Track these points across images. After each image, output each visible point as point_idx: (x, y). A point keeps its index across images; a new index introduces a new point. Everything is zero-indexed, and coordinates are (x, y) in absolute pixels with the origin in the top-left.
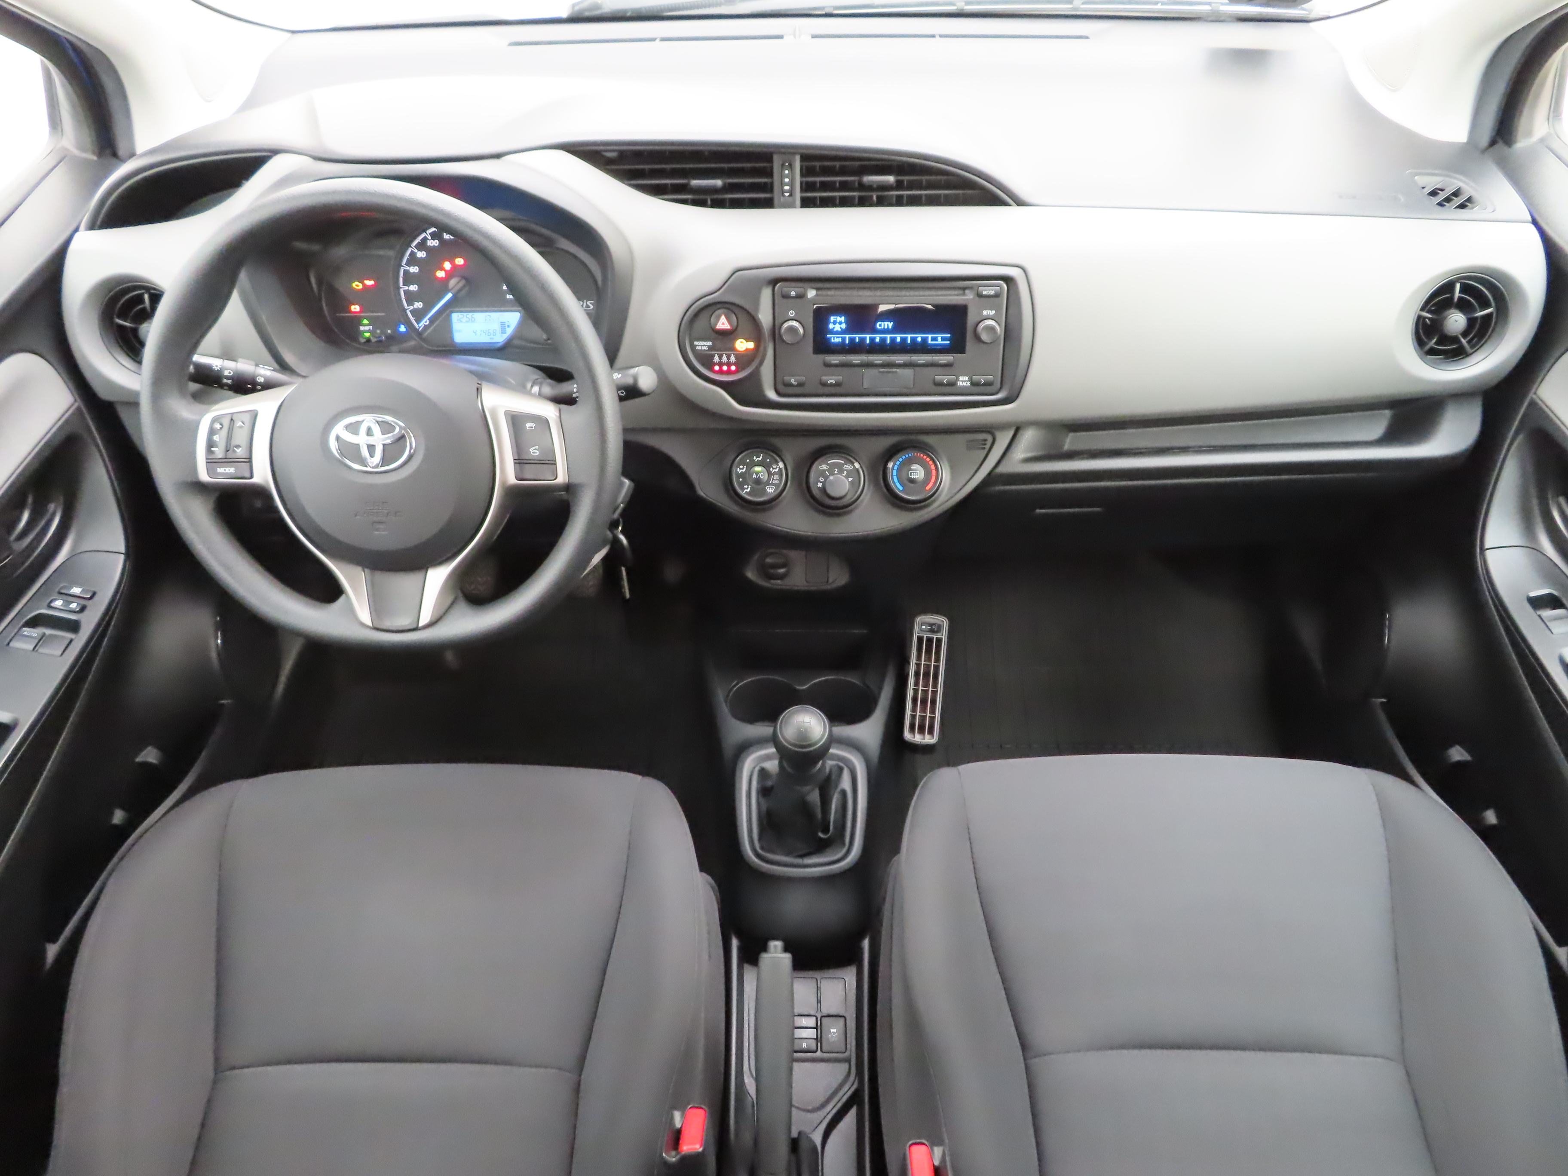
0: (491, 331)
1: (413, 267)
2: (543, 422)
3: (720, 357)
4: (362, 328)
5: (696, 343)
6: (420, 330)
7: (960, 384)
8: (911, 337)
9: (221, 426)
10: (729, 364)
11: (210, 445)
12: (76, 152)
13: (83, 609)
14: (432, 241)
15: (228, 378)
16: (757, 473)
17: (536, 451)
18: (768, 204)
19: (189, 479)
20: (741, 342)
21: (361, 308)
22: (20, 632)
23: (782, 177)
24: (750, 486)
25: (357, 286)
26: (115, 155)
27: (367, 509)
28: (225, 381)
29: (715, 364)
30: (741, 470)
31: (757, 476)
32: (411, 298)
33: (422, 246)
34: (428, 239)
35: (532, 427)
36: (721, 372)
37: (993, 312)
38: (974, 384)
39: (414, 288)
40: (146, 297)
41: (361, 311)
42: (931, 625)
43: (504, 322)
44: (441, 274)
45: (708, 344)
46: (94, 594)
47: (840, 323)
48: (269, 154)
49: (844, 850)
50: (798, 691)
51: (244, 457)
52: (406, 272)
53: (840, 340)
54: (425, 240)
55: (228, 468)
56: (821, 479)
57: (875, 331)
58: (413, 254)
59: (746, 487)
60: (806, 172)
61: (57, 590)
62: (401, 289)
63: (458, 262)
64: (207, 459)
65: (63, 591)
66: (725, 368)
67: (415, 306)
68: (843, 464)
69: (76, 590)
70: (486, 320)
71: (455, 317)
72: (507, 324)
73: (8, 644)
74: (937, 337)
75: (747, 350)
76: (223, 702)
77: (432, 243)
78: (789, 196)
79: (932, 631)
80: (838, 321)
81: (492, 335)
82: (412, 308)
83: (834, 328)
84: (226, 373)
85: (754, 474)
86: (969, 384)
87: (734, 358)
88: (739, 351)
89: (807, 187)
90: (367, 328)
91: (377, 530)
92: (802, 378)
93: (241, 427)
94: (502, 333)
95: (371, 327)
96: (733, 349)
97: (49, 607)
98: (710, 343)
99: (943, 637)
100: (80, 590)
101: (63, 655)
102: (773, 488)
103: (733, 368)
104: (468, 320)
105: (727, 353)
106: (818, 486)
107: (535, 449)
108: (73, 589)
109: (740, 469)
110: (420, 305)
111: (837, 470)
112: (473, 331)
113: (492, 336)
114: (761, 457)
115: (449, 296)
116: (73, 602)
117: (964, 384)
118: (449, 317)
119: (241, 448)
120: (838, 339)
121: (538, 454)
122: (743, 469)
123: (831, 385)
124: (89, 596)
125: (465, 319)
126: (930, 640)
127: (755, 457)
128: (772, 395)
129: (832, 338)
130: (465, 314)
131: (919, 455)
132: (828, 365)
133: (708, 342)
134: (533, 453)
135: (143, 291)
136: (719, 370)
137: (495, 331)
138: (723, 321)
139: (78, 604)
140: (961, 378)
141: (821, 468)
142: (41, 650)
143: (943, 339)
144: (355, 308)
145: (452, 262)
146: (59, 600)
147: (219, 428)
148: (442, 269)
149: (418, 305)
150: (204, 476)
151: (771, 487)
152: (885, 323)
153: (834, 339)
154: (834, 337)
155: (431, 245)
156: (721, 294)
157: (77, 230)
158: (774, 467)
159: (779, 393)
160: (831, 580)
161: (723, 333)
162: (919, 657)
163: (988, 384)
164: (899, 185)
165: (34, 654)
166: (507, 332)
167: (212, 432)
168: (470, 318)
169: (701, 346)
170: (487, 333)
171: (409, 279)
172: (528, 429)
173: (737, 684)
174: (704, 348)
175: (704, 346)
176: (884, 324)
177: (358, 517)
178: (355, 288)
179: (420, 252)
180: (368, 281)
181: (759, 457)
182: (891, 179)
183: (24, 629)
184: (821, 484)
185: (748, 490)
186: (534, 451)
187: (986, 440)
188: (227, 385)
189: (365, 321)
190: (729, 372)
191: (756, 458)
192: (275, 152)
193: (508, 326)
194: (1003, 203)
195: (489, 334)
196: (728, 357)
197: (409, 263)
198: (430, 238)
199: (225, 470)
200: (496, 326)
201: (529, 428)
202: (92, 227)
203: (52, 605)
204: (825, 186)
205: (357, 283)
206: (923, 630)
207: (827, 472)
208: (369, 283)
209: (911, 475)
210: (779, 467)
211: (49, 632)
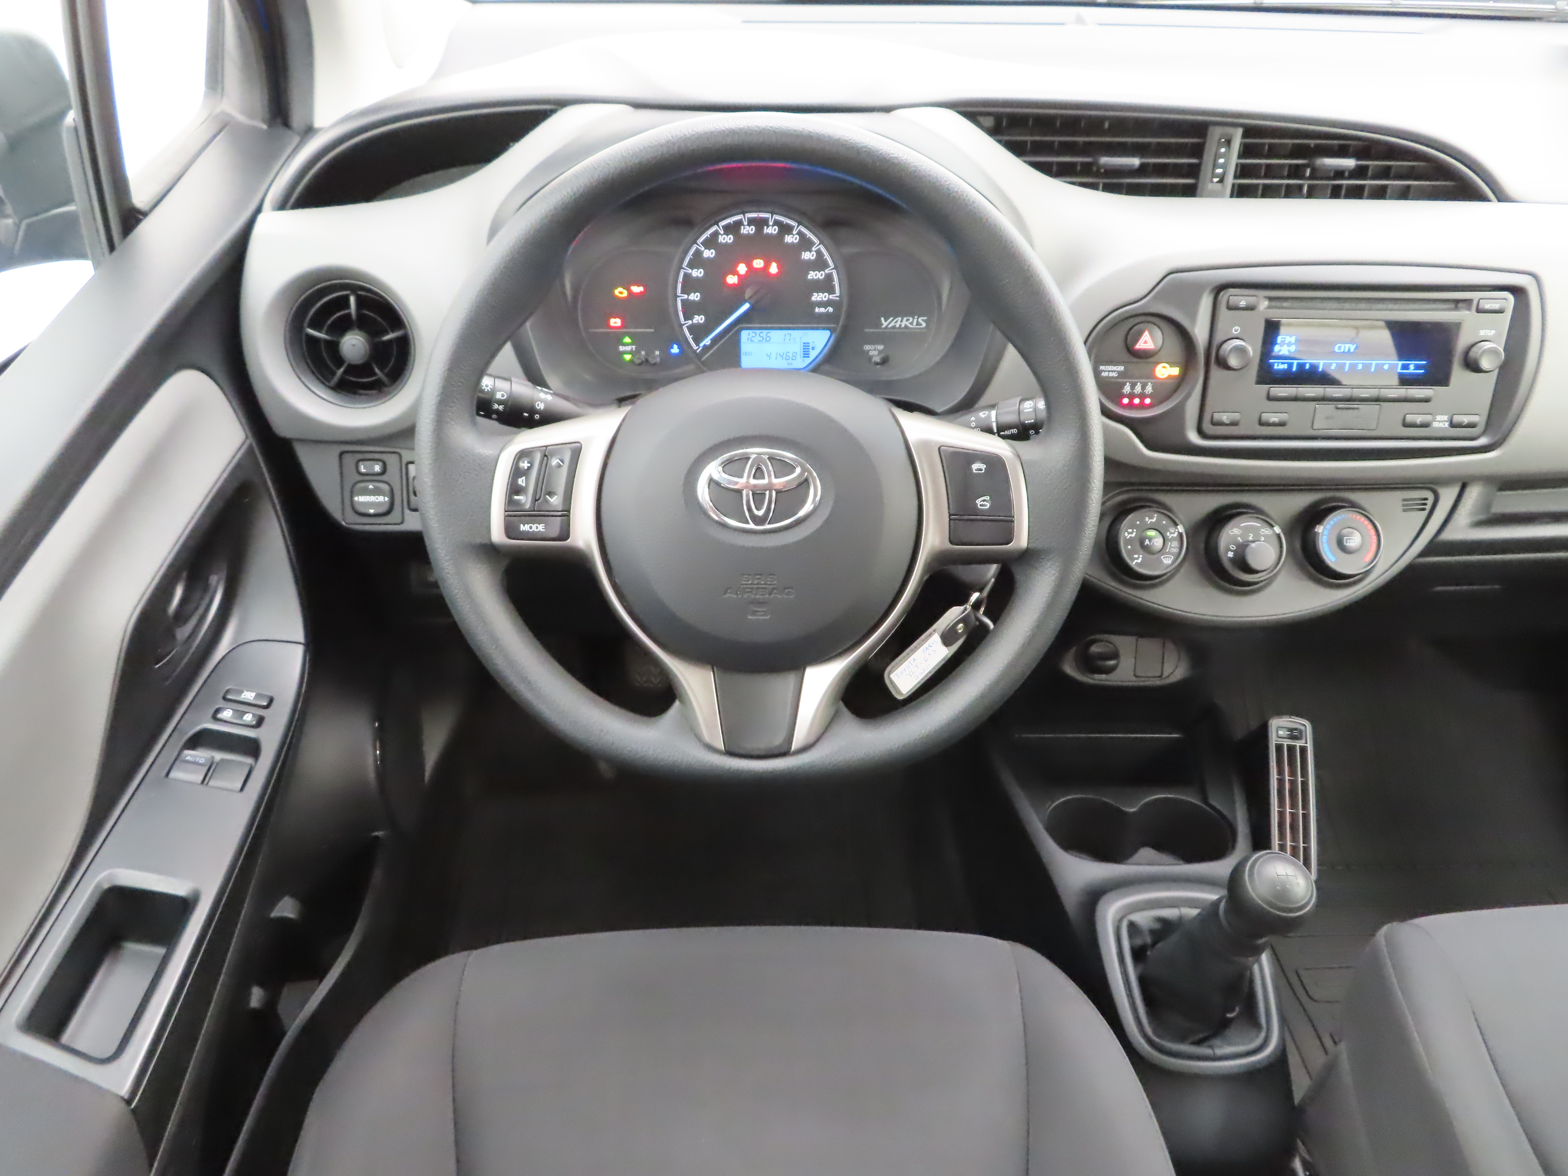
0: (790, 355)
1: (696, 270)
2: (995, 463)
3: (1133, 386)
4: (621, 348)
5: (1102, 368)
6: (698, 352)
7: (1435, 425)
8: (1376, 364)
9: (529, 465)
10: (1142, 396)
11: (514, 489)
12: (241, 118)
13: (260, 721)
14: (725, 236)
15: (500, 402)
16: (1150, 539)
17: (985, 503)
18: (1190, 191)
19: (478, 540)
20: (1164, 367)
21: (622, 322)
22: (182, 757)
23: (1217, 156)
24: (1141, 556)
25: (621, 293)
26: (286, 124)
27: (742, 584)
28: (496, 406)
29: (1125, 396)
30: (1130, 535)
31: (1150, 543)
32: (690, 309)
33: (711, 243)
34: (720, 234)
35: (981, 470)
36: (1131, 405)
37: (1493, 332)
38: (1453, 425)
39: (695, 297)
40: (352, 299)
41: (623, 326)
42: (1291, 730)
43: (809, 343)
44: (732, 280)
45: (1118, 369)
46: (271, 700)
47: (1289, 344)
48: (553, 107)
49: (1263, 1035)
50: (1126, 813)
51: (560, 509)
52: (687, 276)
53: (1286, 366)
54: (716, 234)
55: (535, 525)
56: (1232, 547)
57: (1333, 354)
58: (698, 253)
59: (1136, 556)
60: (1247, 151)
61: (222, 694)
62: (678, 298)
63: (757, 264)
64: (506, 511)
65: (229, 697)
66: (1137, 401)
67: (695, 321)
68: (1259, 528)
69: (248, 696)
70: (785, 339)
71: (745, 335)
72: (811, 345)
73: (167, 774)
74: (1409, 364)
75: (1170, 377)
76: (376, 834)
77: (724, 239)
78: (1217, 182)
79: (1293, 737)
80: (1286, 342)
81: (791, 359)
82: (690, 322)
83: (1280, 351)
84: (499, 396)
85: (1147, 540)
86: (1447, 425)
87: (1151, 388)
88: (1160, 379)
89: (1243, 171)
90: (628, 348)
91: (754, 613)
92: (1236, 416)
93: (559, 466)
94: (804, 357)
95: (634, 347)
96: (1152, 376)
97: (215, 718)
98: (1121, 368)
99: (1308, 745)
100: (253, 694)
101: (247, 788)
102: (1171, 558)
103: (1148, 401)
104: (761, 339)
105: (1143, 380)
106: (1229, 556)
107: (984, 501)
108: (244, 694)
109: (1129, 533)
110: (701, 319)
111: (1252, 535)
112: (767, 354)
113: (790, 361)
114: (1155, 519)
115: (746, 306)
116: (248, 713)
117: (1441, 425)
118: (738, 333)
119: (556, 496)
120: (1282, 365)
121: (988, 507)
122: (1131, 533)
123: (1274, 425)
124: (265, 704)
125: (757, 338)
126: (1291, 749)
127: (1147, 518)
128: (1194, 437)
129: (1276, 364)
130: (758, 332)
131: (1354, 516)
132: (1269, 398)
133: (1120, 367)
134: (981, 505)
135: (348, 292)
136: (1129, 403)
137: (795, 354)
138: (1146, 338)
139: (253, 714)
140: (1439, 418)
141: (1232, 532)
142: (212, 783)
143: (1417, 367)
144: (615, 322)
145: (749, 265)
146: (228, 710)
147: (526, 468)
148: (735, 273)
149: (699, 319)
150: (497, 535)
151: (1168, 557)
152: (1346, 345)
153: (1278, 366)
154: (1278, 363)
155: (723, 241)
156: (1149, 301)
157: (258, 210)
158: (1172, 531)
159: (1201, 432)
160: (1165, 674)
161: (1144, 355)
162: (1280, 772)
163: (1472, 425)
164: (1360, 172)
165: (203, 788)
166: (810, 356)
167: (516, 472)
168: (765, 337)
169: (1109, 371)
170: (785, 356)
171: (690, 285)
172: (974, 471)
173: (1050, 806)
174: (1111, 374)
175: (1112, 371)
176: (1345, 347)
177: (728, 595)
178: (618, 297)
179: (707, 250)
180: (636, 287)
181: (1153, 519)
182: (1349, 163)
183: (186, 752)
184: (1232, 553)
185: (1139, 561)
186: (982, 503)
187: (1426, 499)
188: (497, 412)
189: (627, 340)
190: (1142, 406)
191: (1149, 519)
192: (561, 103)
193: (813, 348)
194: (1482, 198)
195: (787, 358)
196: (1144, 387)
197: (691, 265)
198: (722, 232)
199: (531, 528)
200: (797, 348)
201: (976, 470)
202: (282, 206)
203: (220, 716)
204: (1270, 171)
205: (620, 289)
206: (1280, 736)
207: (1239, 538)
208: (636, 289)
209: (1347, 543)
210: (1179, 532)
211: (218, 756)
